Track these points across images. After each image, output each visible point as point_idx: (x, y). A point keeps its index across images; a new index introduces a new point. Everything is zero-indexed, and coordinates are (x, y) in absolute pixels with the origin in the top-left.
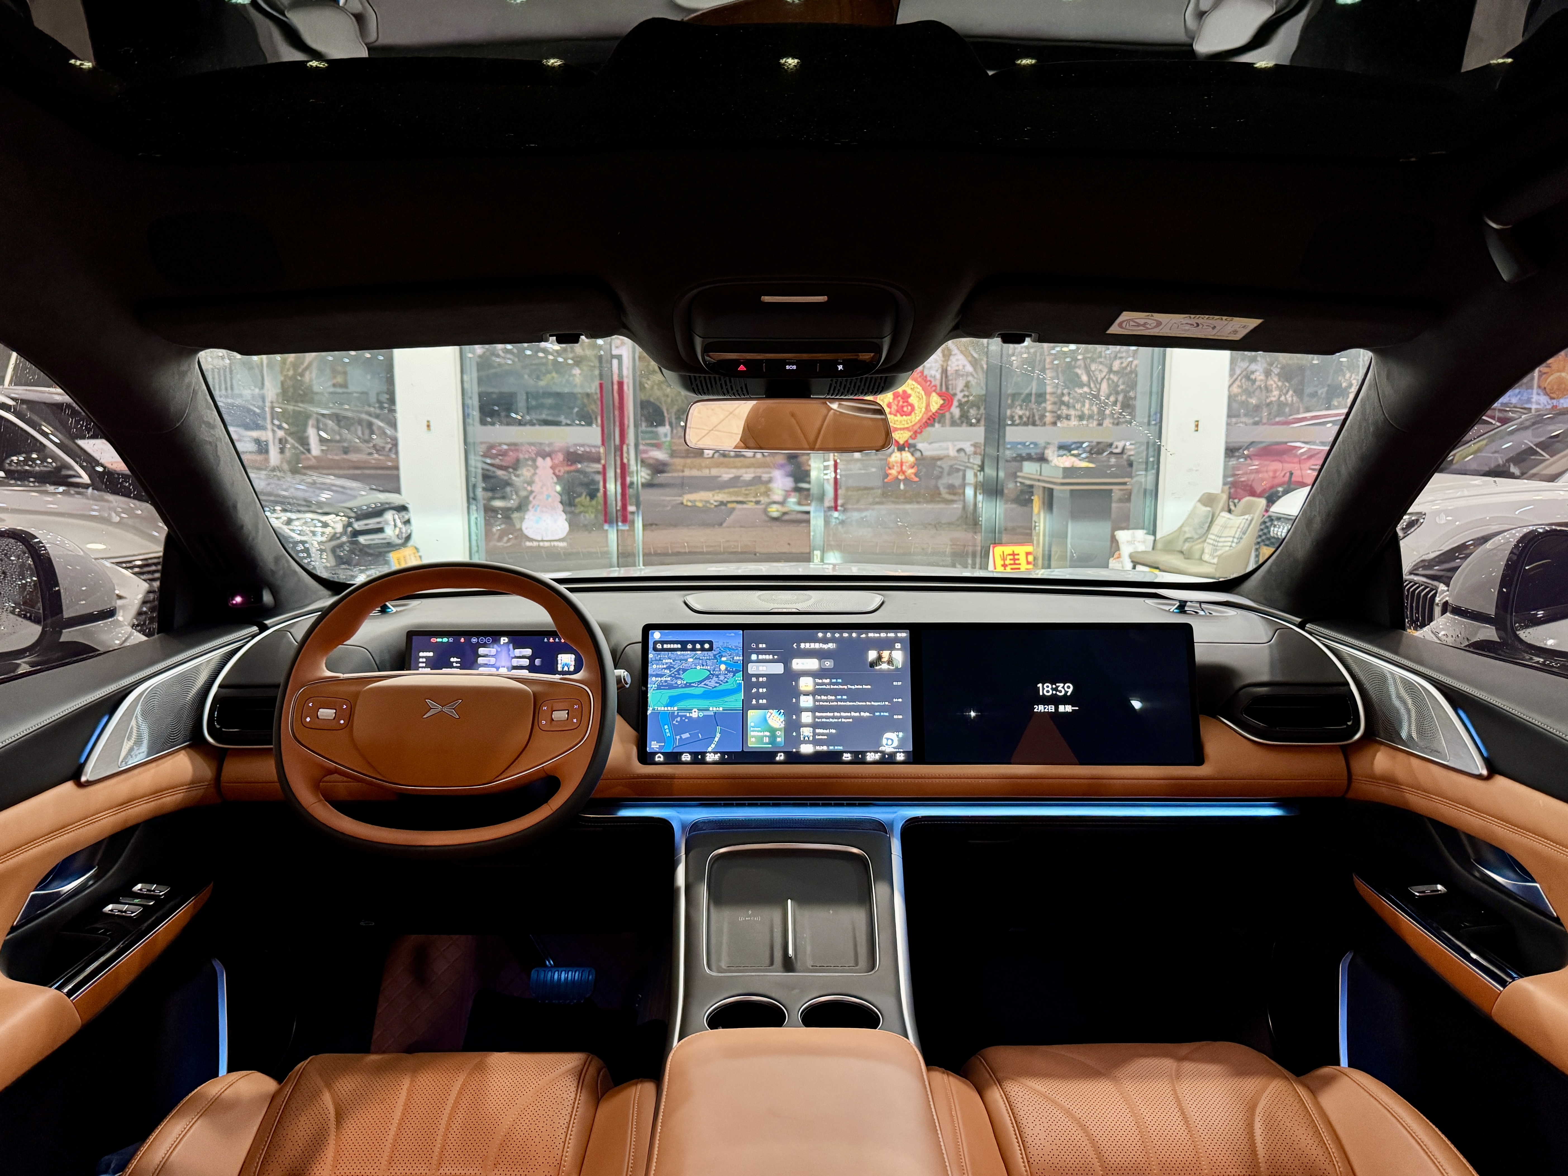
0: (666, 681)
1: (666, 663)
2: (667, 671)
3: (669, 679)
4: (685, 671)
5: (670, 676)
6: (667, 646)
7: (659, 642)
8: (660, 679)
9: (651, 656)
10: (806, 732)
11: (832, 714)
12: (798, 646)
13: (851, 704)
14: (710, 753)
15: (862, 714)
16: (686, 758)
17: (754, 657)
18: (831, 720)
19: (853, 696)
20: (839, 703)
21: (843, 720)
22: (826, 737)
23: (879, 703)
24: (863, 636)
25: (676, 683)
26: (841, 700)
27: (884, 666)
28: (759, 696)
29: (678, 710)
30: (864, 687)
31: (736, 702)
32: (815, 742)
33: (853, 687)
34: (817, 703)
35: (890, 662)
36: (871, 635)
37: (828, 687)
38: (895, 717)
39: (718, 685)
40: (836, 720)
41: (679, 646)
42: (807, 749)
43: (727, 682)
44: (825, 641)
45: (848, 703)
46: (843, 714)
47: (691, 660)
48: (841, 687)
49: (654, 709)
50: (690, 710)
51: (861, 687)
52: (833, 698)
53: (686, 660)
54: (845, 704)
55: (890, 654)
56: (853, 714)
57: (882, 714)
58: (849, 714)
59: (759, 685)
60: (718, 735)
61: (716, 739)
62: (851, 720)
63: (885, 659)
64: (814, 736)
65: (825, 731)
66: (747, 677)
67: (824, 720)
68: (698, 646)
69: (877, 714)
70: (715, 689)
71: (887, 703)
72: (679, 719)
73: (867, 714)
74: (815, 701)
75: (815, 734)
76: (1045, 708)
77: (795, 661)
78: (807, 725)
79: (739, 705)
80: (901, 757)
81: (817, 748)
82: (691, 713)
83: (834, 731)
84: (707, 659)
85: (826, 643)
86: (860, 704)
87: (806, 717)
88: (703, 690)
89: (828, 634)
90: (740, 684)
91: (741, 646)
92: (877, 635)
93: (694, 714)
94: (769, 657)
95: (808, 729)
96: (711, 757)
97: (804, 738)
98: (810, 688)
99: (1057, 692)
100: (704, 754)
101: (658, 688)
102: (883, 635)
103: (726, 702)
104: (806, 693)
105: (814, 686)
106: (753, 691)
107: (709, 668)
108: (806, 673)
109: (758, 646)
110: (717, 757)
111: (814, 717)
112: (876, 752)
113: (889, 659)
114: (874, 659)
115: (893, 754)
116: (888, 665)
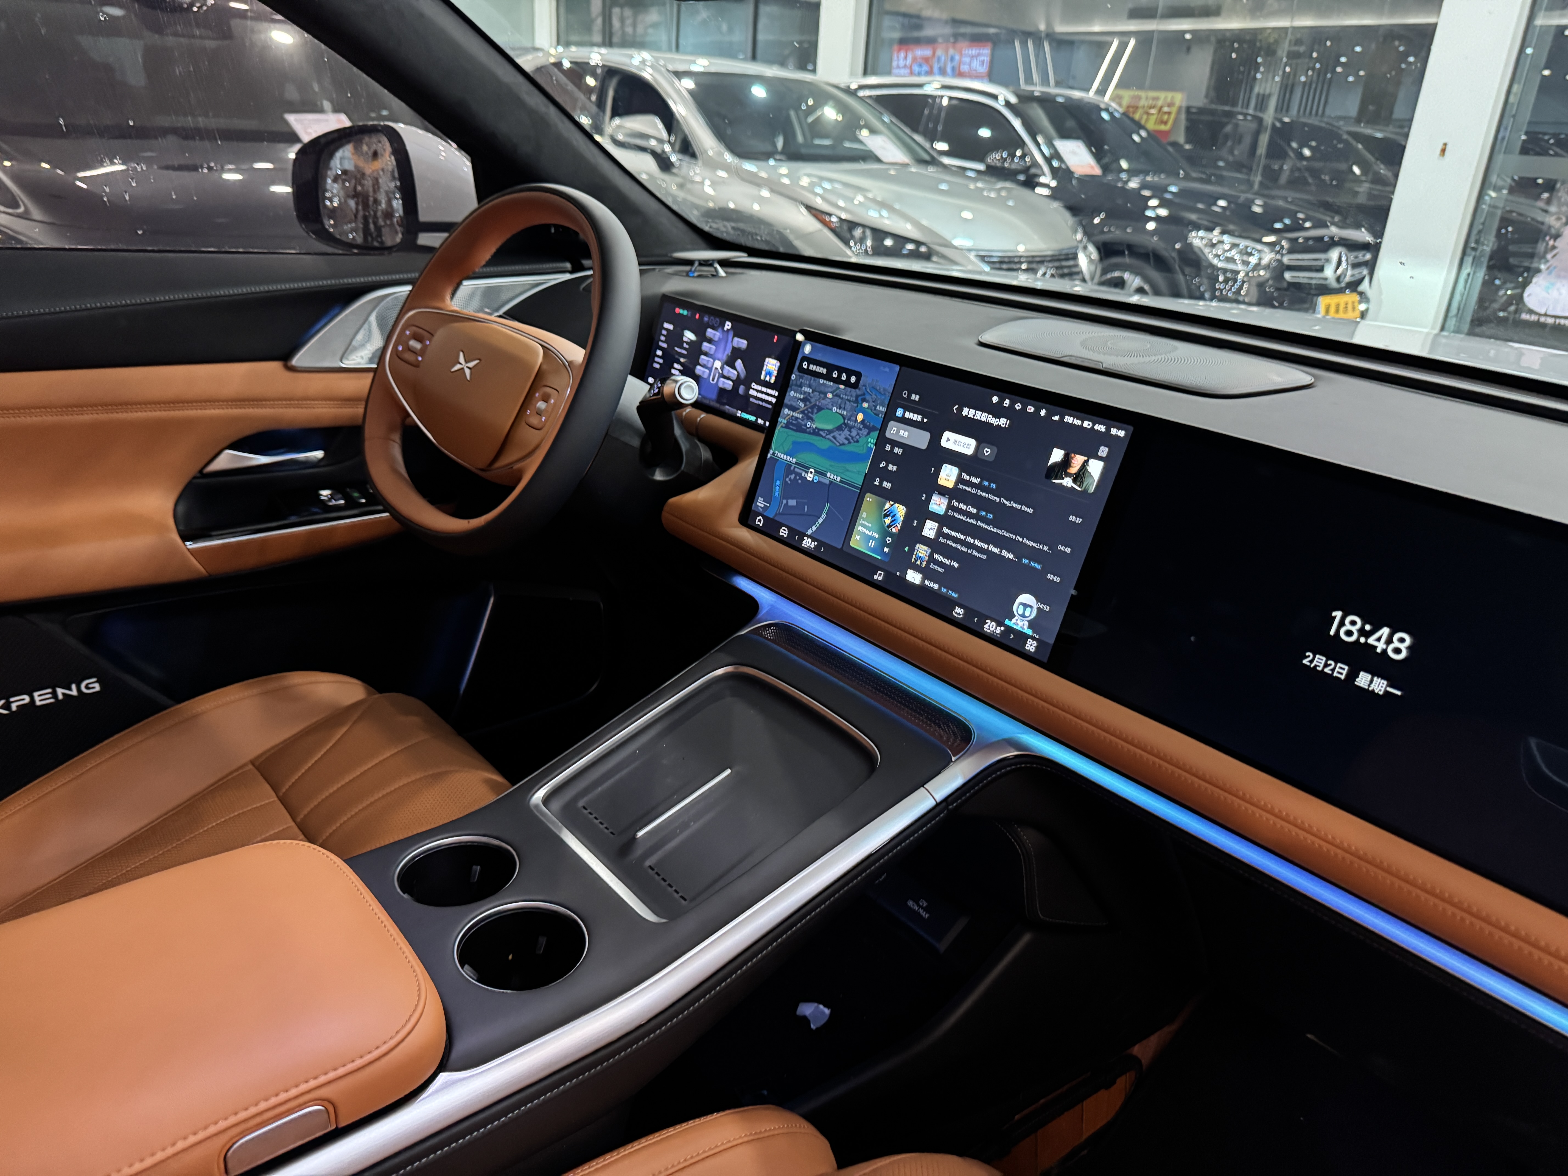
0: (797, 418)
1: (805, 393)
2: (802, 405)
3: (800, 416)
4: (820, 409)
5: (802, 412)
6: (813, 367)
7: (805, 358)
8: (791, 413)
9: (793, 377)
10: (922, 551)
11: (962, 537)
12: (960, 410)
13: (995, 530)
14: (809, 537)
15: (1005, 553)
16: (784, 532)
17: (899, 412)
18: (959, 546)
19: (1004, 517)
20: (979, 523)
21: (975, 553)
22: (942, 570)
23: (1035, 545)
24: (1056, 418)
25: (805, 425)
26: (984, 520)
27: (1068, 482)
28: (885, 475)
29: (796, 463)
30: (1024, 508)
31: (857, 473)
32: (926, 573)
33: (1008, 503)
34: (950, 513)
35: (1080, 476)
36: (1069, 419)
37: (974, 491)
38: (1050, 576)
39: (846, 442)
40: (965, 549)
41: (824, 371)
42: (914, 577)
43: (858, 441)
44: (997, 411)
45: (991, 528)
46: (978, 543)
47: (830, 396)
48: (992, 497)
49: (774, 454)
50: (806, 469)
51: (1018, 507)
52: (975, 511)
53: (825, 394)
54: (986, 527)
55: (1086, 462)
56: (992, 548)
57: (1032, 564)
58: (986, 546)
59: (891, 458)
60: (824, 515)
61: (820, 521)
62: (984, 557)
63: (1073, 470)
64: (928, 563)
65: (945, 561)
66: (882, 440)
67: (950, 543)
68: (844, 377)
69: (1025, 561)
70: (843, 448)
71: (1046, 548)
72: (793, 477)
73: (1011, 556)
74: (950, 507)
75: (931, 559)
76: (1326, 665)
77: (947, 434)
78: (926, 541)
79: (859, 480)
80: (1031, 646)
81: (927, 582)
82: (807, 473)
83: (956, 565)
84: (847, 400)
85: (997, 416)
86: (1008, 535)
87: (930, 529)
88: (830, 444)
89: (1007, 402)
90: (871, 449)
91: (891, 390)
92: (1077, 422)
93: (810, 475)
94: (917, 418)
95: (926, 548)
96: (807, 543)
97: (916, 561)
98: (950, 484)
99: (1371, 641)
100: (802, 535)
101: (787, 426)
102: (1086, 424)
103: (848, 470)
104: (943, 491)
105: (957, 483)
106: (882, 465)
107: (845, 413)
108: (954, 458)
109: (909, 396)
110: (813, 546)
111: (939, 533)
112: (1000, 623)
113: (1080, 470)
114: (1055, 465)
115: (1022, 637)
116: (1075, 481)
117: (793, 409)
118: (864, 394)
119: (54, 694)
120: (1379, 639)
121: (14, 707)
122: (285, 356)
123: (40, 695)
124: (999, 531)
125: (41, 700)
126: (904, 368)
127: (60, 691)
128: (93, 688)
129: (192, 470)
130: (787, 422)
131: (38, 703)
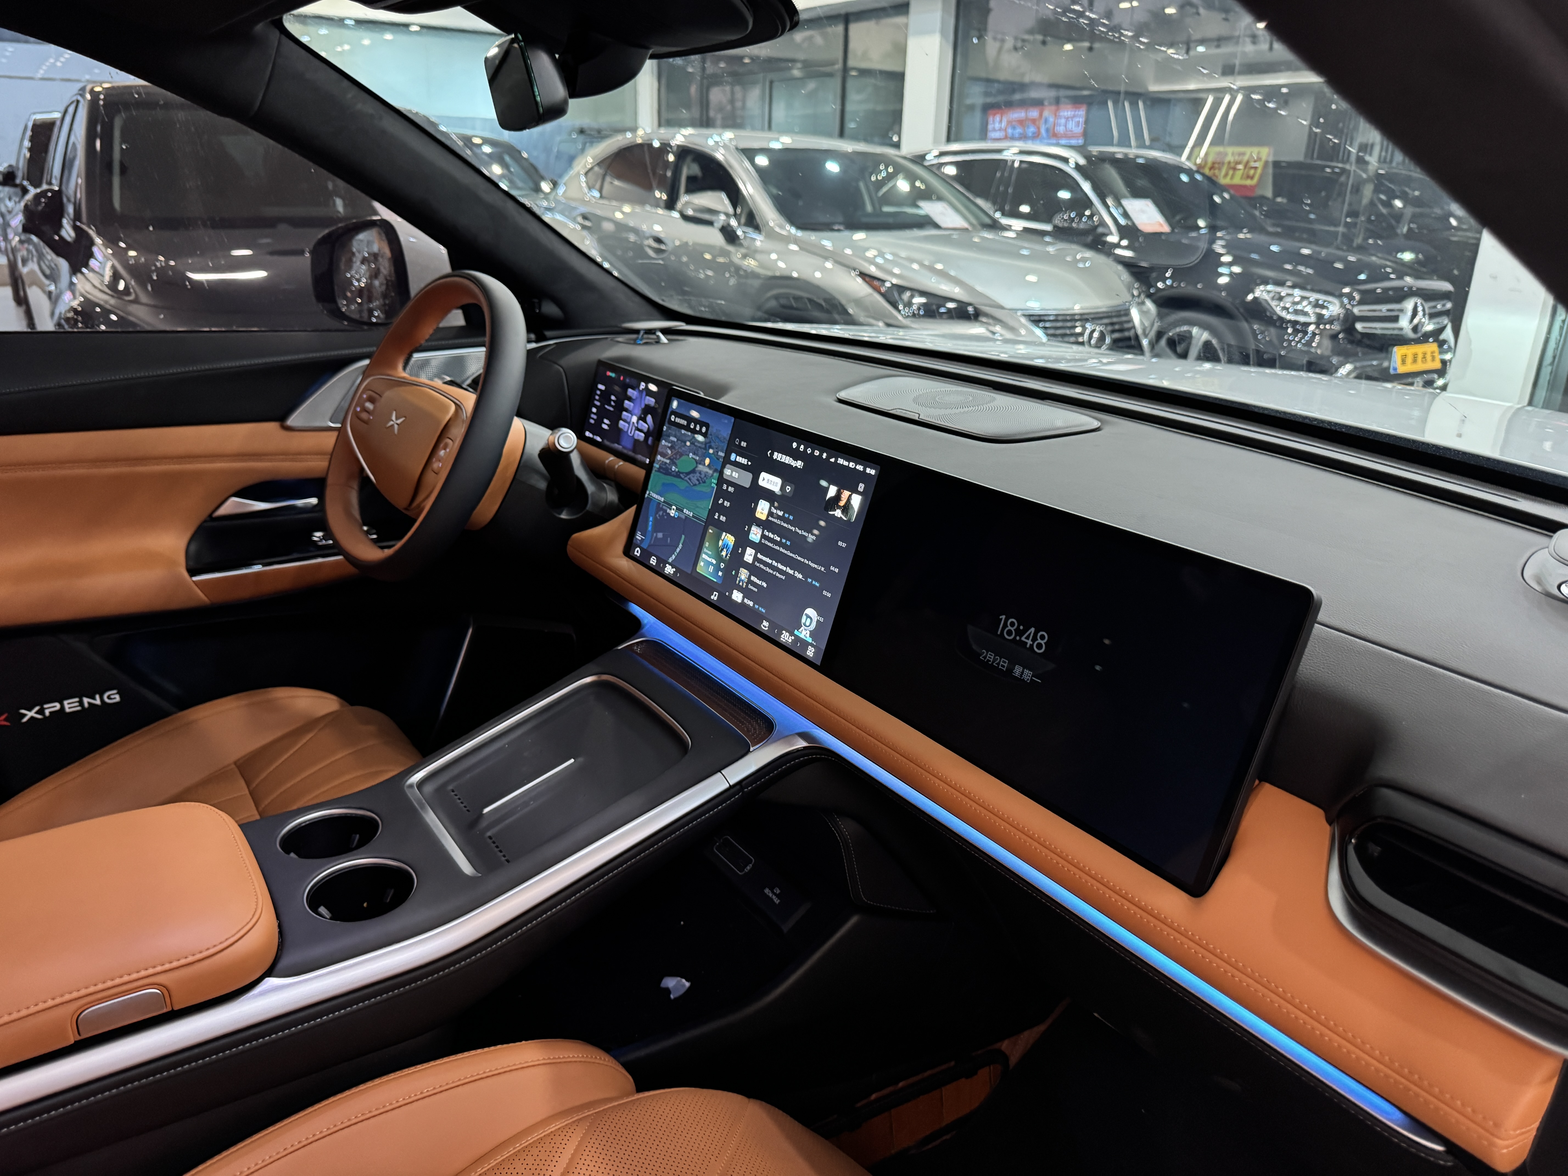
0: (666, 463)
1: (672, 442)
2: (669, 452)
3: (668, 461)
4: (681, 455)
5: (669, 458)
6: (678, 420)
7: (674, 413)
8: (662, 459)
9: (665, 428)
10: (744, 574)
11: (770, 561)
12: (772, 454)
13: (791, 555)
14: (670, 564)
15: (797, 574)
16: (653, 561)
17: (733, 457)
18: (767, 569)
19: (798, 545)
20: (781, 549)
21: (777, 575)
22: (756, 590)
23: (816, 566)
24: (833, 460)
25: (671, 469)
26: (784, 546)
27: (838, 513)
28: (722, 510)
29: (664, 502)
30: (810, 535)
31: (702, 509)
32: (746, 593)
33: (800, 532)
34: (763, 541)
35: (846, 509)
36: (841, 461)
37: (778, 522)
38: (825, 593)
39: (697, 483)
40: (771, 572)
41: (685, 423)
42: (737, 596)
43: (704, 482)
44: (796, 455)
45: (789, 553)
46: (780, 566)
47: (688, 444)
48: (790, 527)
49: (649, 494)
50: (670, 506)
51: (806, 535)
52: (778, 539)
53: (685, 443)
54: (785, 552)
55: (850, 496)
56: (788, 569)
57: (814, 582)
58: (784, 569)
59: (726, 495)
60: (680, 546)
61: (678, 550)
62: (784, 578)
63: (842, 503)
64: (747, 584)
65: (759, 582)
66: (721, 480)
67: (762, 566)
68: (698, 428)
70: (695, 487)
71: (823, 569)
72: (661, 513)
73: (801, 576)
74: (763, 536)
75: (749, 581)
76: (995, 660)
77: (763, 475)
78: (746, 566)
79: (704, 515)
80: (810, 652)
81: (746, 600)
82: (671, 509)
83: (765, 585)
84: (700, 447)
85: (796, 459)
86: (799, 558)
87: (749, 555)
88: (687, 484)
89: (802, 447)
90: (714, 488)
91: (728, 438)
92: (846, 463)
93: (673, 511)
94: (744, 461)
95: (746, 571)
96: (669, 570)
97: (739, 582)
98: (764, 517)
99: (1023, 639)
100: (666, 562)
101: (659, 470)
102: (852, 465)
103: (698, 507)
104: (759, 523)
105: (768, 517)
106: (720, 502)
107: (697, 458)
108: (768, 495)
109: (740, 443)
110: (672, 572)
111: (756, 559)
112: (792, 634)
113: (846, 503)
114: (831, 498)
115: (805, 644)
116: (843, 512)
117: (664, 455)
118: (710, 442)
119: (81, 703)
120: (1028, 638)
121: (47, 712)
122: (281, 417)
123: (69, 704)
124: (793, 556)
125: (69, 708)
126: (738, 420)
127: (86, 700)
128: (115, 698)
129: (203, 515)
130: (660, 467)
131: (68, 710)
